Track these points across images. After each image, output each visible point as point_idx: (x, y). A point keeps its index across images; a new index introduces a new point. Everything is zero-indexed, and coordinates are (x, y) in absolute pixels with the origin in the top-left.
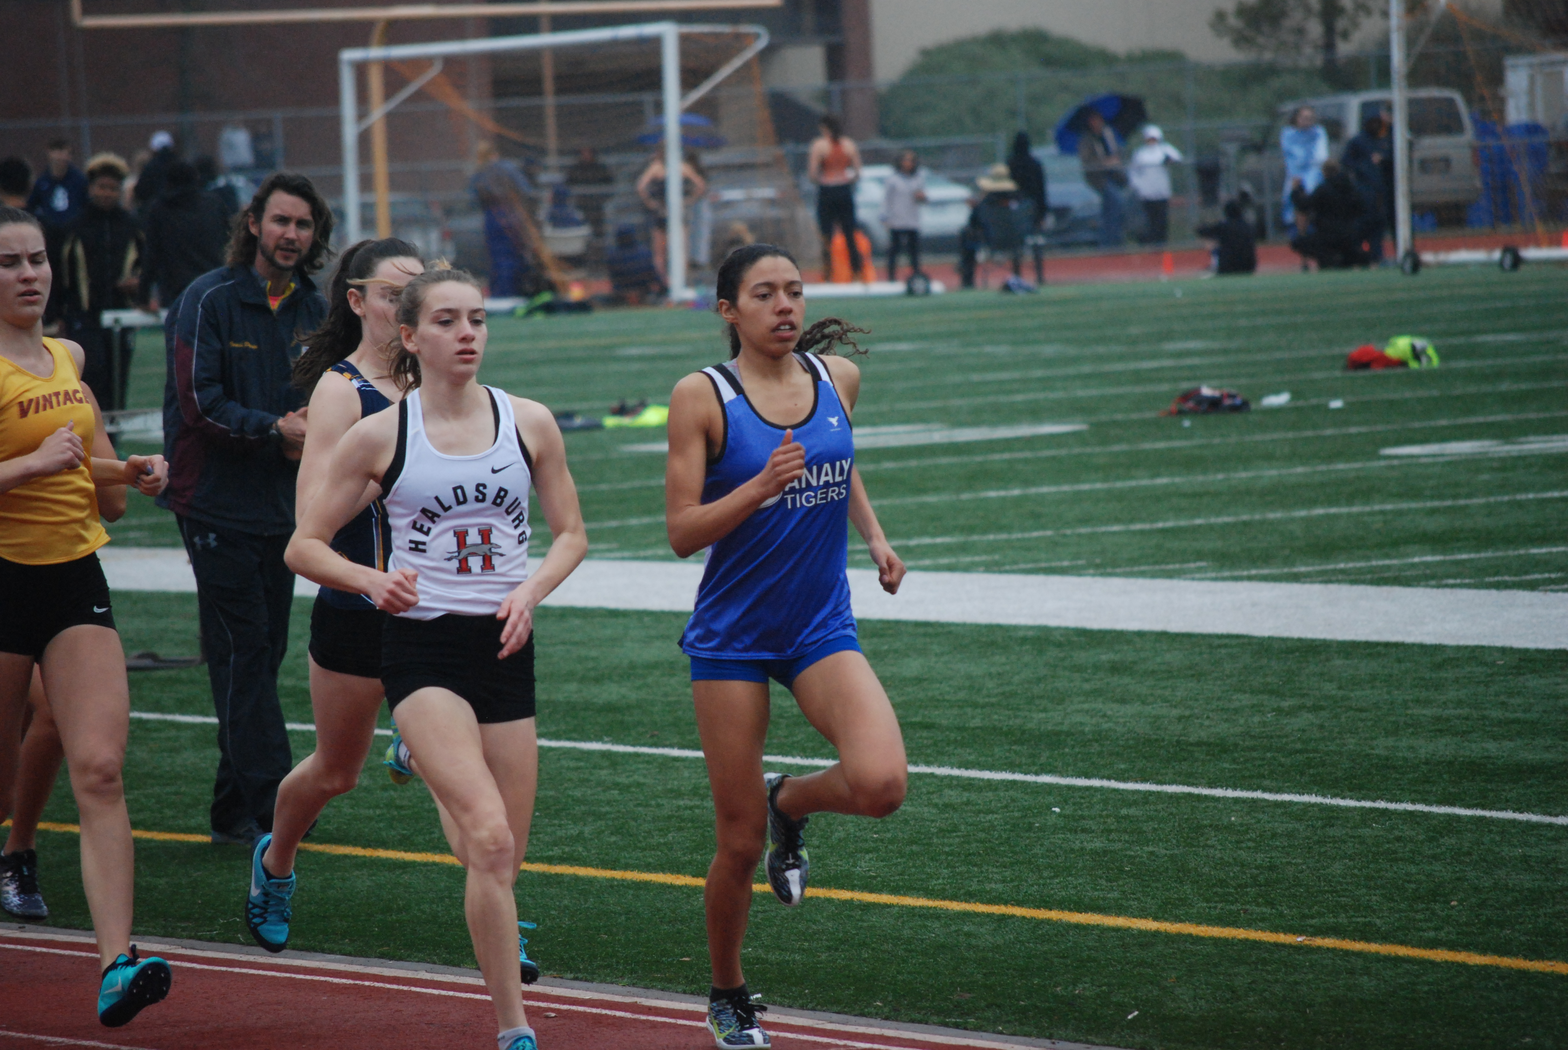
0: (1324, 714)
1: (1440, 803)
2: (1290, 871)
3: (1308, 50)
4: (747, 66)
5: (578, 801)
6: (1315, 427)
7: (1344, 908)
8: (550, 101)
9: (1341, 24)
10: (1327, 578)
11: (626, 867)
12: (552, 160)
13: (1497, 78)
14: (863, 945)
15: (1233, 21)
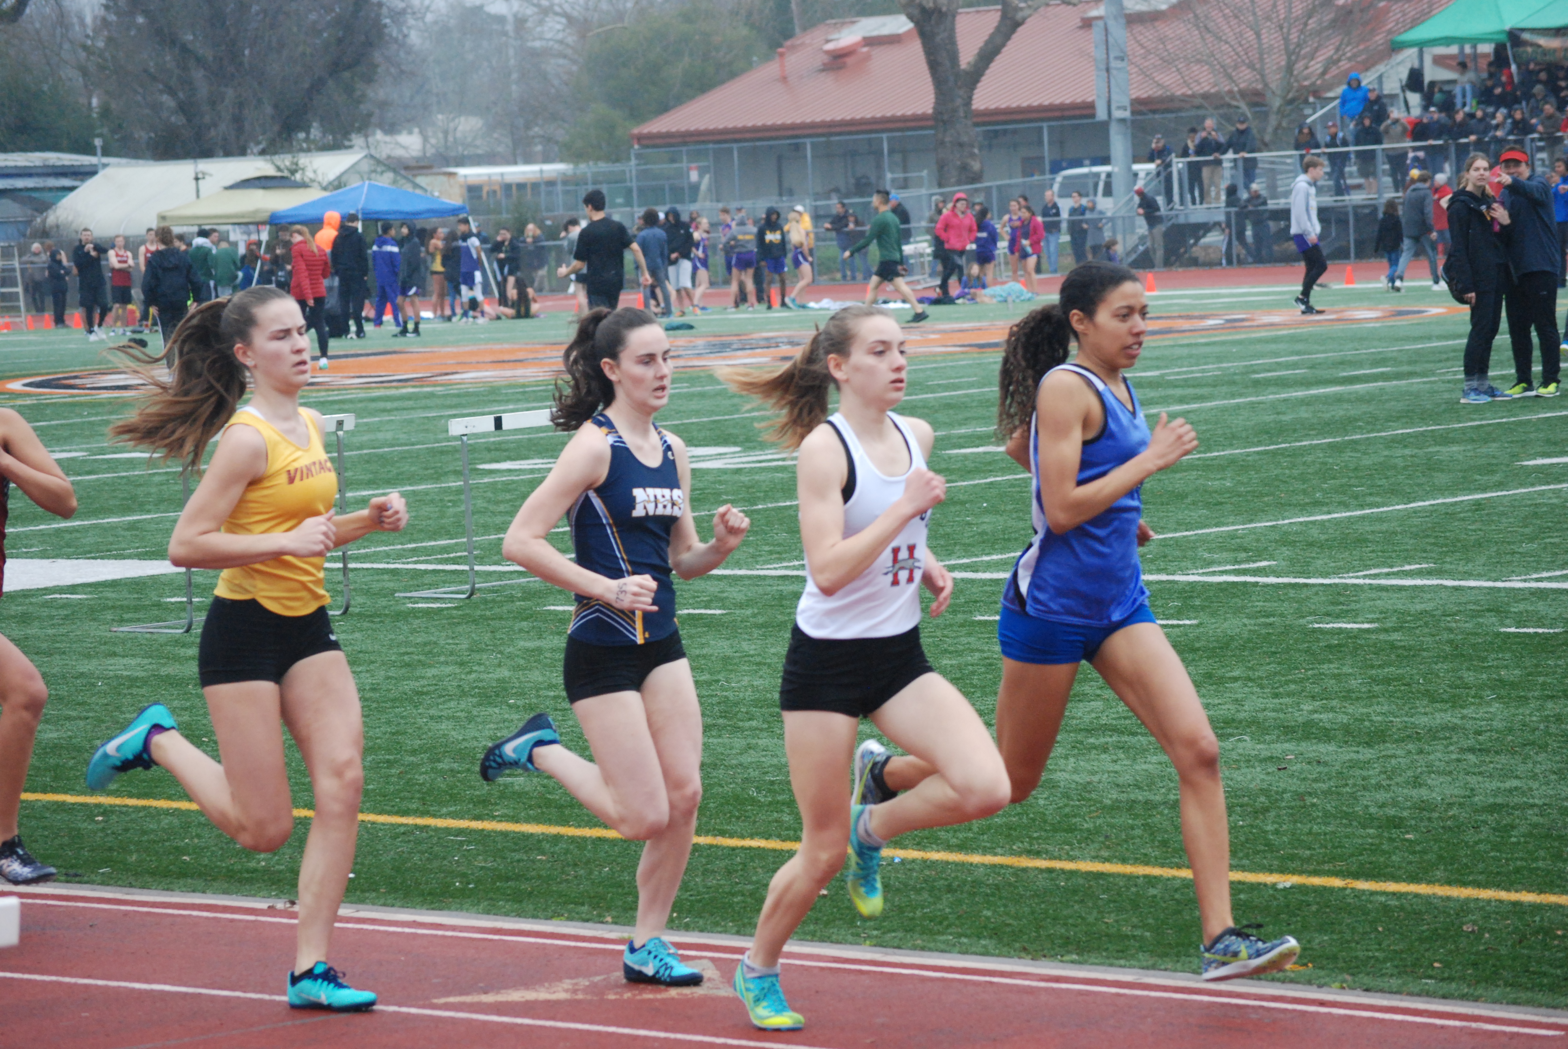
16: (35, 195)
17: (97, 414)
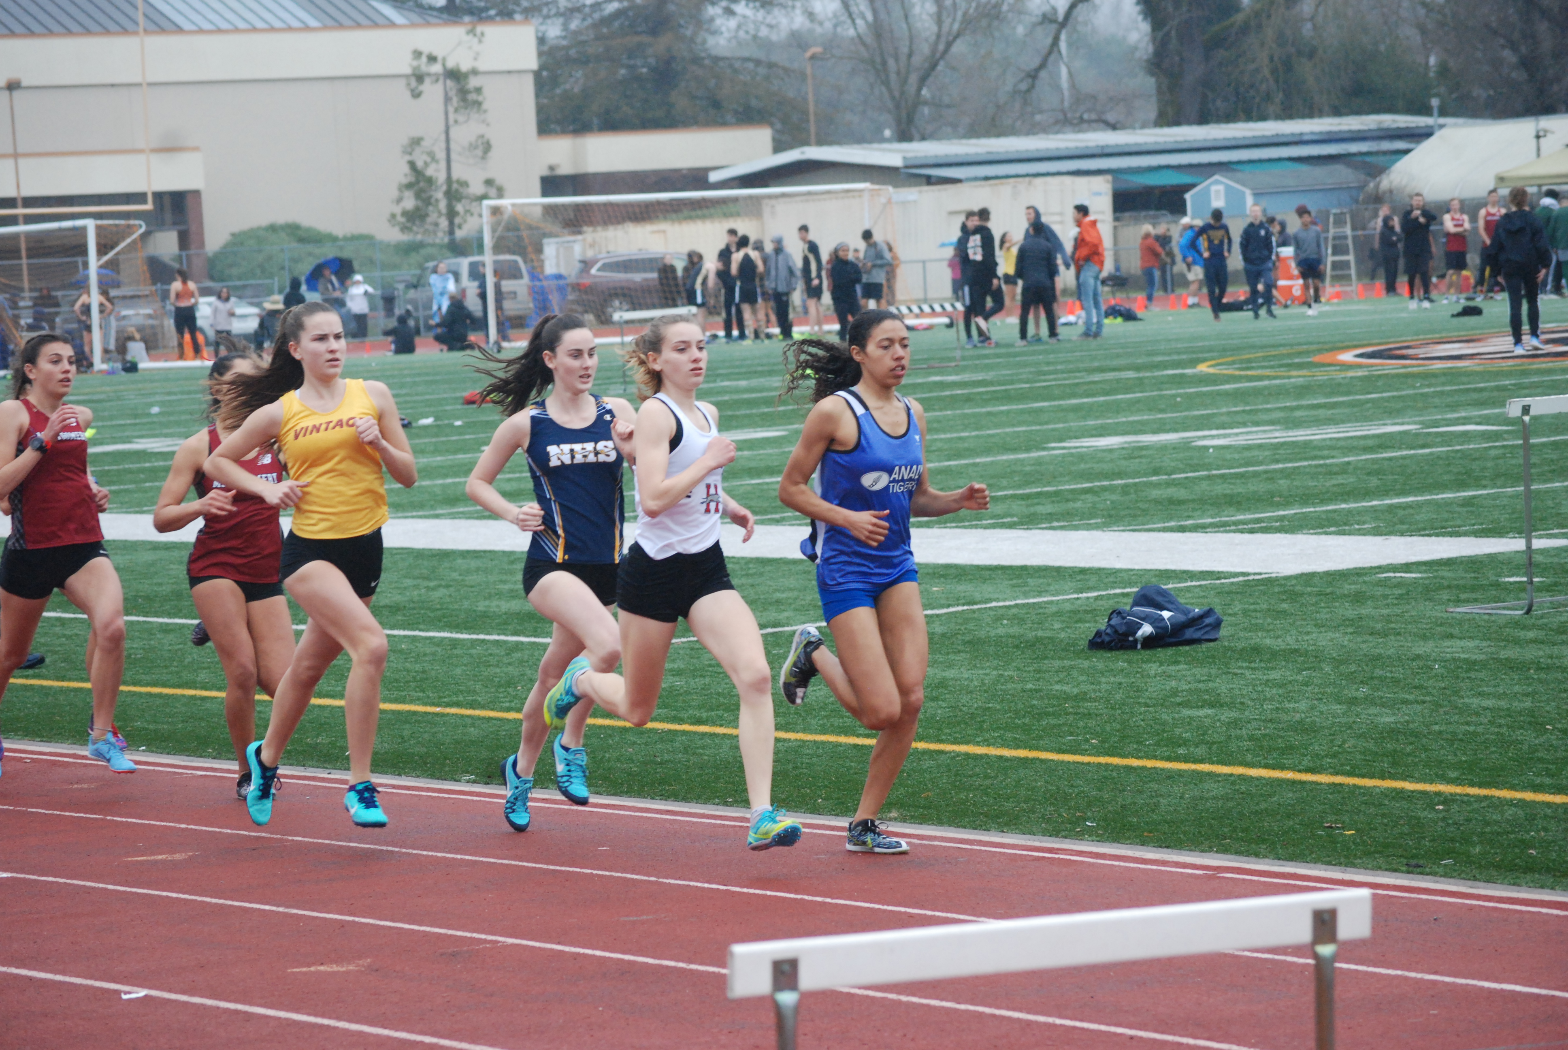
0: (452, 589)
1: (513, 634)
2: (433, 673)
3: (440, 234)
4: (134, 242)
5: (44, 645)
6: (447, 435)
7: (461, 692)
8: (24, 261)
9: (457, 220)
10: (453, 516)
11: (70, 680)
12: (27, 294)
13: (539, 250)
14: (201, 719)
15: (402, 220)
16: (1368, 159)
17: (1429, 386)
